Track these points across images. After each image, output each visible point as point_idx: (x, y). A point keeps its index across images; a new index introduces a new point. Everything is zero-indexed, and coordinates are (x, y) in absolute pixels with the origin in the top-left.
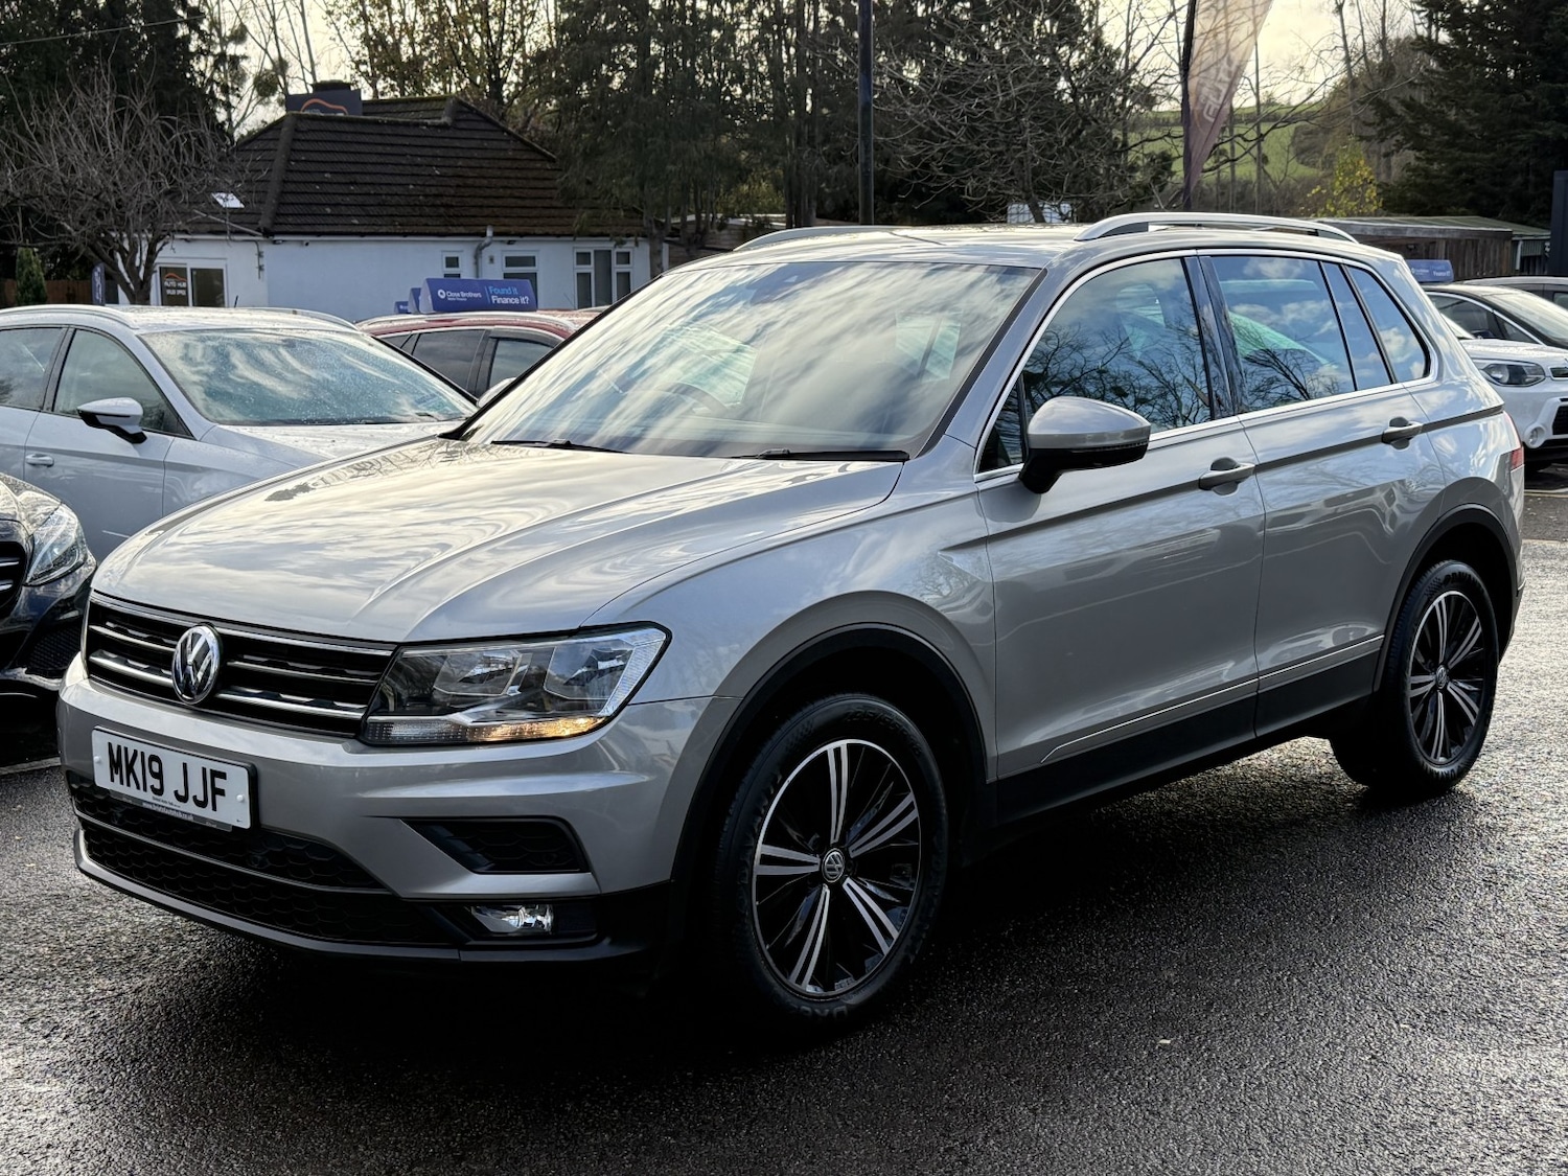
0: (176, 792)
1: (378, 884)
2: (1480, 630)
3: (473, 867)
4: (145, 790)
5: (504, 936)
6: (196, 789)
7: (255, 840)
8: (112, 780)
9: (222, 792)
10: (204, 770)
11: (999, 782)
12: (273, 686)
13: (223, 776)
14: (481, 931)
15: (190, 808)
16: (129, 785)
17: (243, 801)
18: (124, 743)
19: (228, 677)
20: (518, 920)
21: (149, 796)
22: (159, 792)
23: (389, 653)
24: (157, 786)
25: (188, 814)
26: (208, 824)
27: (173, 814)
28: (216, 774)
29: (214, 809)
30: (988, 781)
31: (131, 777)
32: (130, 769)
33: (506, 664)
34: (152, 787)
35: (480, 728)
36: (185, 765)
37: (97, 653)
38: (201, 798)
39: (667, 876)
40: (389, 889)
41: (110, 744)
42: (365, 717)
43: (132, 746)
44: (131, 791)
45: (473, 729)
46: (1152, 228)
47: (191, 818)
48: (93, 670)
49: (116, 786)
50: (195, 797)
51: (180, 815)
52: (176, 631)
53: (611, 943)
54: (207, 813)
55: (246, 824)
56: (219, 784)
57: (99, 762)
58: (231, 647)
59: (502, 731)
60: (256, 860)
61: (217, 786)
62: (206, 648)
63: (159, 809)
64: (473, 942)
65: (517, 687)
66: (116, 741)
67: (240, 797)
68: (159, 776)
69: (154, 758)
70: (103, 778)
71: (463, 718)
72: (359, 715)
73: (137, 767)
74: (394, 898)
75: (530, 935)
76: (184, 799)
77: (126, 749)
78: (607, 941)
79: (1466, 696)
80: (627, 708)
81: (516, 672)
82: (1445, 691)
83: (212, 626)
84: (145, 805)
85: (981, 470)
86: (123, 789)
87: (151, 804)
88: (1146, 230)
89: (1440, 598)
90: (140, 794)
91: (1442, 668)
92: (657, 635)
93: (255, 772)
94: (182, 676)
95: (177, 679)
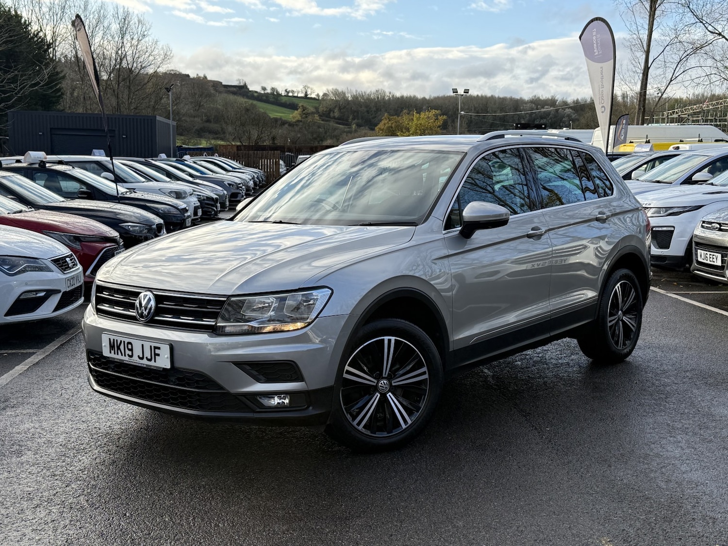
0: (139, 356)
1: (222, 388)
2: (634, 294)
3: (259, 381)
4: (125, 356)
5: (270, 407)
6: (147, 354)
7: (173, 373)
8: (110, 352)
9: (158, 355)
10: (151, 346)
11: (454, 351)
12: (177, 313)
13: (159, 348)
14: (262, 406)
15: (145, 362)
16: (118, 354)
17: (167, 358)
18: (116, 338)
19: (159, 311)
20: (276, 401)
21: (127, 358)
22: (131, 356)
23: (226, 299)
24: (130, 354)
25: (144, 364)
26: (152, 368)
27: (137, 364)
28: (156, 348)
29: (155, 361)
30: (450, 350)
31: (119, 351)
32: (119, 348)
33: (269, 303)
34: (128, 354)
35: (261, 327)
36: (143, 345)
37: (101, 304)
38: (149, 357)
39: (333, 384)
40: (227, 390)
41: (110, 339)
42: (216, 324)
43: (119, 339)
44: (119, 357)
45: (258, 327)
46: (506, 136)
47: (145, 366)
48: (99, 311)
49: (112, 355)
50: (147, 358)
51: (140, 365)
52: (137, 294)
53: (313, 409)
54: (152, 363)
55: (168, 366)
56: (157, 351)
57: (105, 346)
58: (159, 299)
59: (270, 328)
60: (172, 381)
61: (156, 353)
62: (149, 300)
63: (131, 363)
64: (258, 410)
65: (274, 312)
66: (112, 338)
67: (166, 356)
68: (131, 350)
69: (129, 343)
70: (106, 352)
71: (254, 324)
72: (214, 323)
73: (122, 347)
74: (228, 394)
75: (280, 408)
76: (142, 358)
77: (117, 340)
78: (311, 408)
79: (630, 321)
80: (317, 319)
81: (273, 306)
82: (622, 321)
83: (151, 292)
84: (125, 362)
85: (445, 230)
86: (116, 356)
87: (128, 361)
88: (504, 137)
89: (619, 285)
90: (123, 358)
91: (620, 312)
92: (328, 291)
93: (172, 346)
94: (140, 312)
95: (138, 312)
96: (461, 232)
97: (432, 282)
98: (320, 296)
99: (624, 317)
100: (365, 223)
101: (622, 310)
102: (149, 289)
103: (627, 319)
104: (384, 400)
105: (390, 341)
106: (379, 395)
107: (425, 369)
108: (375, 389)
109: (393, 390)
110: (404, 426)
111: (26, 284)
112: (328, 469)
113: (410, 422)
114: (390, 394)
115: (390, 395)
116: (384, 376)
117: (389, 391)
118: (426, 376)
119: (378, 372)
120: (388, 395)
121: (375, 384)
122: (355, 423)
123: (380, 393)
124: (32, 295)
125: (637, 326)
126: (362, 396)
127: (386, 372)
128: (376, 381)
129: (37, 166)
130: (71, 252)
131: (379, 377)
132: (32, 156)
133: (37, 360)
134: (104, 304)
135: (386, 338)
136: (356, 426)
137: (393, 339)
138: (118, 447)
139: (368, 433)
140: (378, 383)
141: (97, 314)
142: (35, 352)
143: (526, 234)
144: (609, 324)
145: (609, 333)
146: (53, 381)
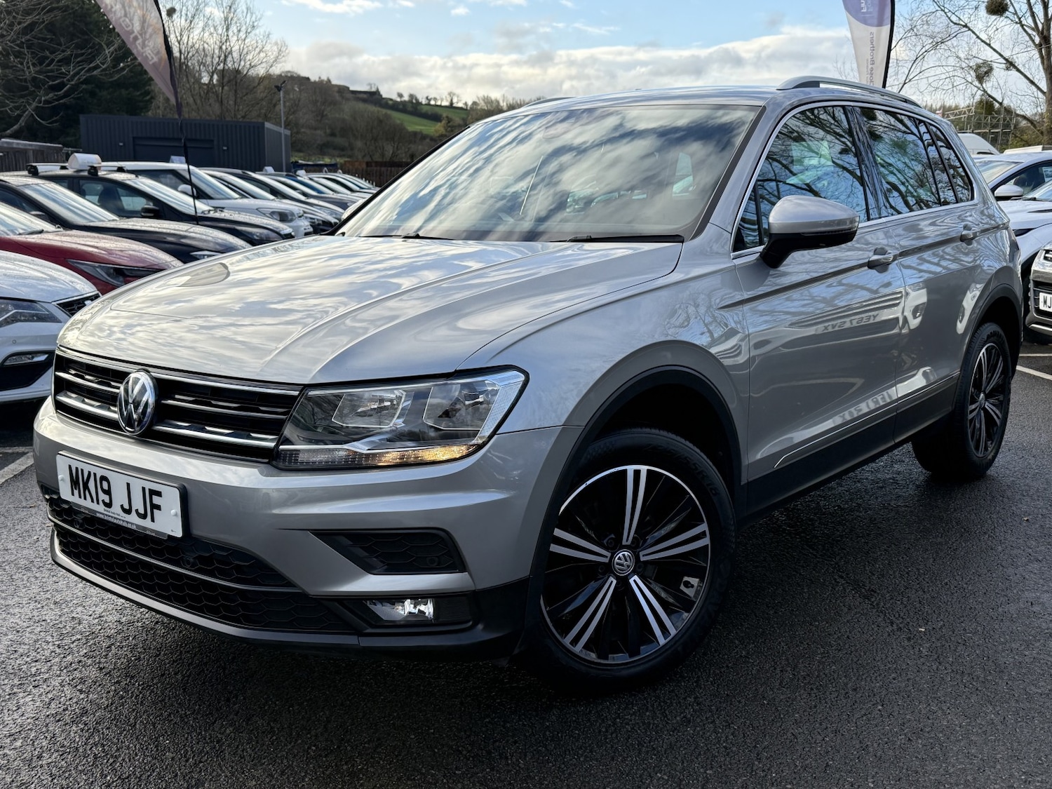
0: (122, 506)
1: (290, 584)
2: (1002, 364)
3: (370, 569)
4: (98, 503)
5: (394, 624)
6: (138, 504)
7: (188, 546)
8: (73, 494)
9: (158, 508)
10: (144, 489)
11: (748, 483)
12: (199, 420)
13: (159, 494)
14: (376, 621)
15: (133, 519)
16: (85, 499)
17: (176, 515)
18: (81, 466)
19: (163, 413)
20: (408, 607)
21: (100, 508)
22: (109, 505)
23: (296, 393)
24: (107, 500)
25: (132, 524)
26: (148, 532)
27: (121, 523)
28: (154, 493)
29: (153, 520)
30: (742, 483)
31: (87, 492)
32: (86, 487)
33: (391, 401)
34: (103, 501)
35: (374, 455)
36: (128, 484)
37: (62, 393)
38: (142, 511)
39: (528, 573)
40: (301, 588)
41: (70, 467)
42: (277, 446)
43: (87, 469)
44: (87, 503)
45: (368, 455)
46: (822, 85)
47: (134, 527)
48: (60, 406)
49: (75, 499)
50: (137, 511)
51: (125, 524)
52: (121, 376)
53: (484, 629)
54: (147, 523)
55: (178, 533)
56: (156, 500)
57: (62, 480)
58: (164, 388)
59: (392, 456)
60: (188, 562)
61: (154, 502)
62: (144, 388)
63: (110, 519)
64: (370, 630)
65: (401, 420)
66: (74, 465)
67: (173, 512)
68: (108, 492)
69: (104, 478)
70: (66, 492)
71: (361, 447)
72: (272, 445)
73: (91, 485)
74: (304, 596)
75: (416, 624)
76: (128, 512)
77: (82, 470)
78: (480, 627)
79: (994, 409)
80: (496, 436)
81: (401, 407)
82: (984, 409)
83: (148, 372)
84: (98, 515)
85: (735, 249)
86: (81, 502)
87: (103, 514)
88: (819, 87)
89: (984, 350)
90: (94, 506)
91: (982, 395)
92: (518, 377)
93: (186, 492)
94: (125, 413)
95: (122, 414)
96: (764, 256)
97: (713, 350)
98: (503, 387)
99: (987, 403)
100: (580, 236)
101: (984, 393)
102: (145, 367)
103: (990, 406)
104: (624, 589)
105: (637, 473)
106: (615, 582)
107: (704, 527)
108: (608, 569)
109: (641, 569)
110: (662, 641)
111: (15, 343)
112: (515, 742)
113: (673, 632)
114: (636, 577)
115: (635, 580)
116: (624, 543)
117: (634, 572)
118: (706, 541)
119: (613, 536)
120: (631, 581)
121: (606, 560)
122: (567, 641)
123: (617, 578)
124: (25, 360)
125: (1003, 416)
126: (581, 585)
127: (628, 535)
128: (609, 554)
129: (86, 174)
130: (97, 292)
131: (615, 546)
132: (80, 161)
133: (24, 468)
134: (69, 393)
135: (631, 469)
136: (570, 647)
137: (644, 469)
138: (101, 669)
139: (593, 656)
140: (612, 557)
141: (57, 412)
142: (26, 451)
143: (867, 261)
144: (970, 417)
145: (969, 431)
146: (33, 511)
